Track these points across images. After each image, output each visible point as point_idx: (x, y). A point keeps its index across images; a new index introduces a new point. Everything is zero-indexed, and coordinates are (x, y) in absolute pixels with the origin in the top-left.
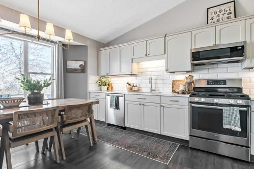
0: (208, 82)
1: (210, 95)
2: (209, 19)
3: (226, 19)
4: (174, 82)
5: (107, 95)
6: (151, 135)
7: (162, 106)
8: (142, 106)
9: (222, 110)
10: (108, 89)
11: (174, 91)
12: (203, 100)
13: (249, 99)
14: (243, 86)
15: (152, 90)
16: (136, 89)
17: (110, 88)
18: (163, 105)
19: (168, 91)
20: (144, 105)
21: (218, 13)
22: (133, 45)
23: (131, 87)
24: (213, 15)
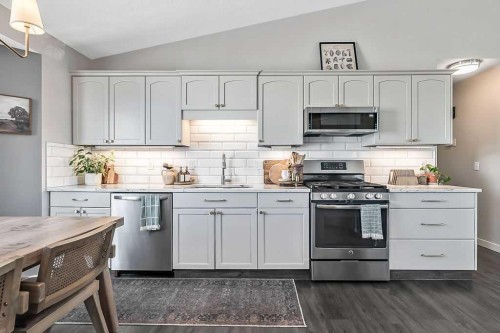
0: (324, 165)
1: (340, 187)
2: (324, 61)
3: (346, 68)
4: (267, 165)
5: (116, 198)
6: (236, 274)
7: (261, 213)
8: (218, 217)
9: (359, 211)
10: (104, 181)
11: (268, 182)
12: (334, 196)
13: (387, 191)
14: (366, 171)
15: (224, 180)
16: (188, 178)
17: (111, 179)
18: (263, 210)
19: (256, 182)
20: (221, 214)
21: (335, 55)
22: (186, 79)
23: (175, 174)
24: (329, 56)
